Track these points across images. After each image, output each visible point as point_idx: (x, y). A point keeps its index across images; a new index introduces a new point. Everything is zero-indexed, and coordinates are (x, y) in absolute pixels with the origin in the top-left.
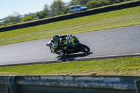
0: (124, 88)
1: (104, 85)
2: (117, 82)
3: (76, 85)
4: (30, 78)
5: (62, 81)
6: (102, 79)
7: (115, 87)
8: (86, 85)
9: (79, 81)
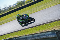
0: (53, 37)
1: (45, 36)
2: (50, 34)
3: (34, 38)
4: (15, 39)
5: (28, 38)
6: (44, 33)
7: (50, 37)
8: (38, 38)
9: (35, 36)
